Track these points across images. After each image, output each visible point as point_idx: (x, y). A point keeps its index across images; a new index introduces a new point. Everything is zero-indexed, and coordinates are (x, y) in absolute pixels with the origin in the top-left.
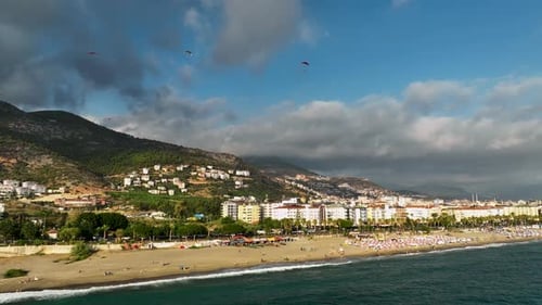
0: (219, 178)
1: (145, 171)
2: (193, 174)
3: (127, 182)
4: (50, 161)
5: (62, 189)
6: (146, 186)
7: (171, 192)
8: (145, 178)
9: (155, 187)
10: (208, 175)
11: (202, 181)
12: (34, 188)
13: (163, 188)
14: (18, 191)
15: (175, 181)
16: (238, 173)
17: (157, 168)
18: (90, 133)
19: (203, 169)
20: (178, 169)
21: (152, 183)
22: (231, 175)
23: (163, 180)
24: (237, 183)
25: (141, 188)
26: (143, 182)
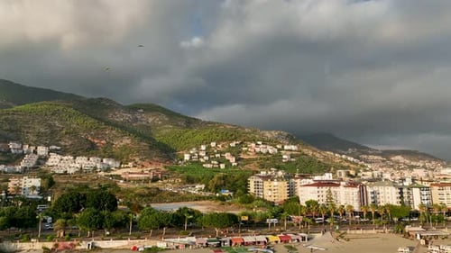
0: (268, 153)
1: (203, 147)
2: (244, 149)
3: (187, 157)
4: (128, 142)
5: (130, 164)
6: (202, 160)
7: (222, 166)
8: (202, 154)
9: (208, 162)
10: (258, 150)
11: (252, 156)
12: (110, 163)
13: (216, 162)
14: (98, 166)
15: (227, 156)
16: (286, 147)
17: (213, 144)
18: (167, 119)
19: (253, 145)
20: (231, 145)
21: (206, 158)
22: (279, 150)
23: (217, 155)
24: (284, 157)
25: (198, 162)
26: (199, 157)
